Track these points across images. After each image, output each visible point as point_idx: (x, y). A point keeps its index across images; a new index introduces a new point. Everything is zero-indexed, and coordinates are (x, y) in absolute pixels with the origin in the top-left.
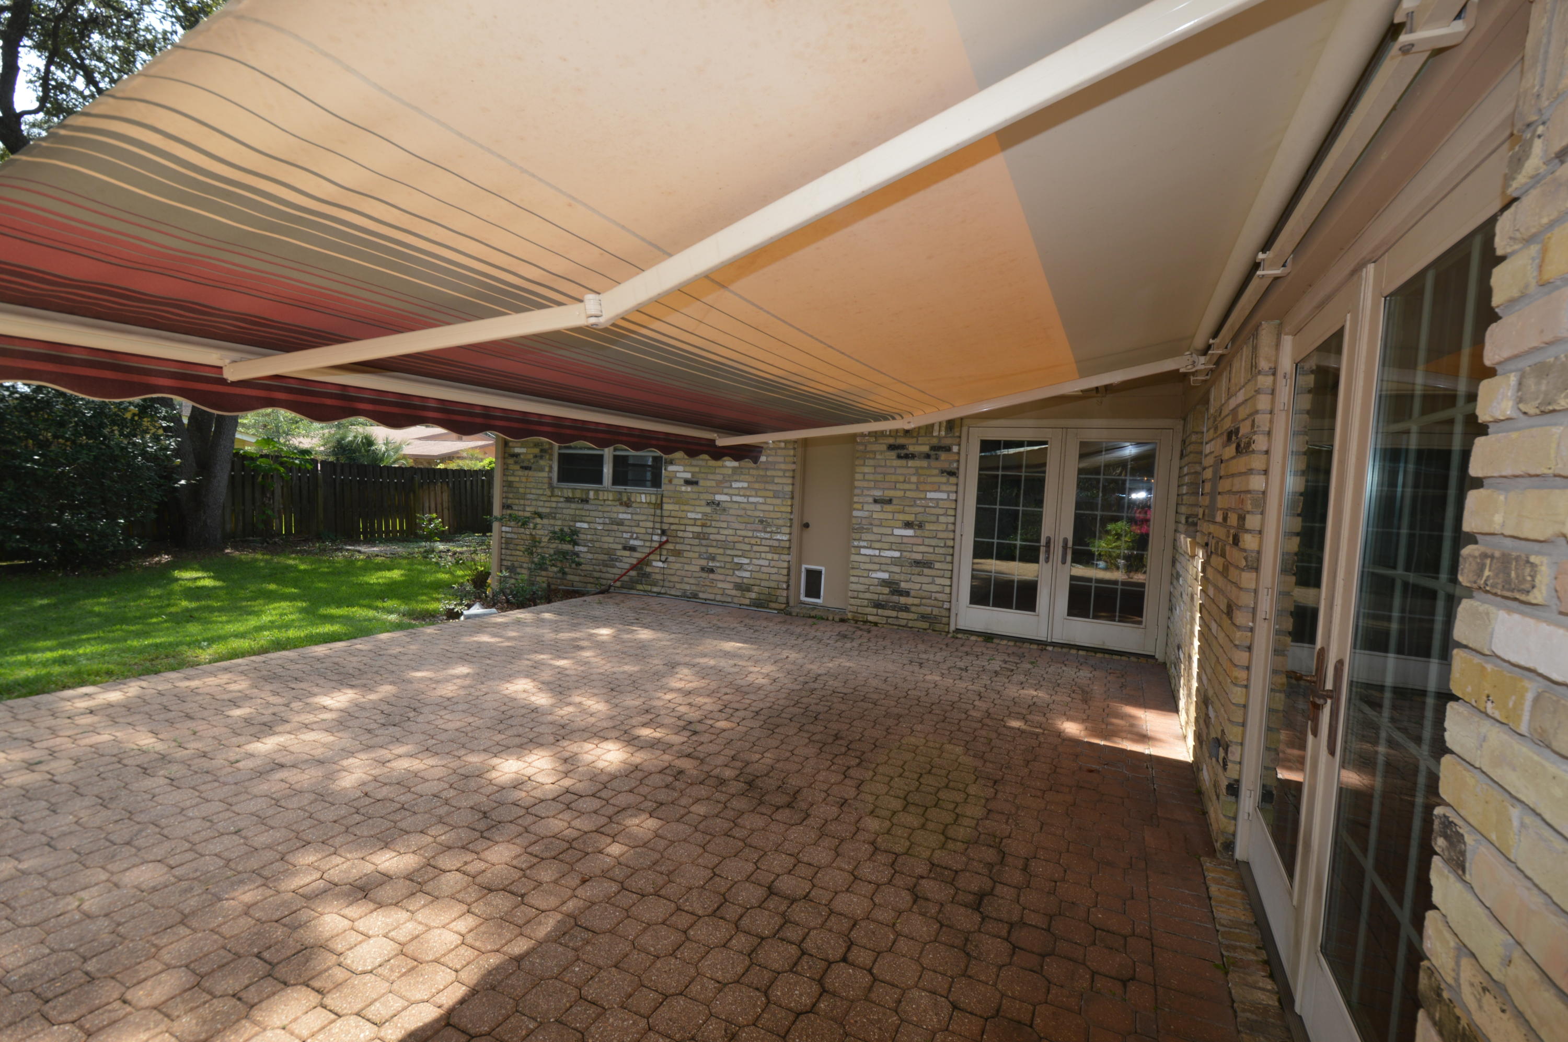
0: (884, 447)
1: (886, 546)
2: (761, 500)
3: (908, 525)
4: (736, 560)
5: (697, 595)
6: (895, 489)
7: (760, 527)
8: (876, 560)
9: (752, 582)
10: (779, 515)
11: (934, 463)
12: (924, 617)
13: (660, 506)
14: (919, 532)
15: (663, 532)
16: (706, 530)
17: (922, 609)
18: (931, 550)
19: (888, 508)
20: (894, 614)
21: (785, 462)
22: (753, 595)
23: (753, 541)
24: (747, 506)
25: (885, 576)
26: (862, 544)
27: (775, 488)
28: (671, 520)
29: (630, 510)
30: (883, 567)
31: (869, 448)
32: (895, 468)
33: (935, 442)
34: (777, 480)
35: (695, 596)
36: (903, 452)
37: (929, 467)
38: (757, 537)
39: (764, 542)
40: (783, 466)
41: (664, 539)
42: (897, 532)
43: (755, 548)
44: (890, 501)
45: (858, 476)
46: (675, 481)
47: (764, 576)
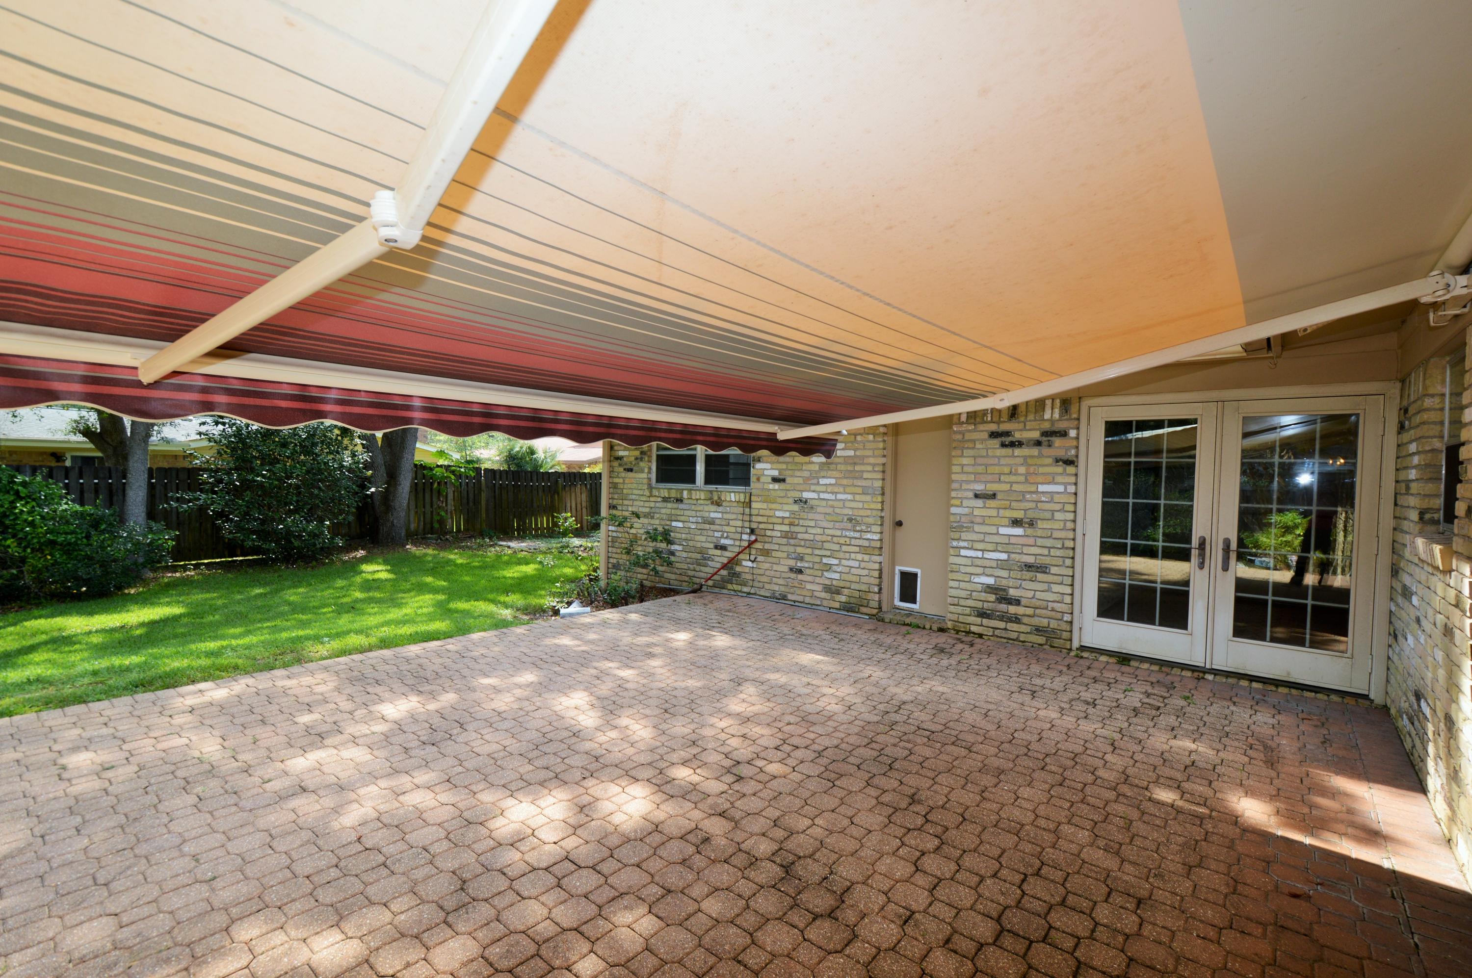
0: (986, 435)
1: (990, 547)
2: (850, 497)
3: (1016, 523)
4: (825, 560)
5: (785, 596)
6: (1000, 481)
7: (849, 525)
8: (979, 562)
9: (842, 584)
10: (869, 513)
11: (1045, 451)
12: (1038, 630)
13: (749, 504)
14: (1030, 531)
15: (752, 531)
16: (796, 529)
17: (1036, 621)
18: (1046, 552)
19: (991, 503)
20: (1002, 625)
21: (874, 456)
22: (843, 599)
23: (842, 541)
24: (835, 504)
25: (991, 581)
26: (962, 544)
27: (864, 483)
28: (760, 519)
29: (720, 509)
30: (988, 571)
31: (968, 436)
32: (999, 458)
33: (1046, 426)
34: (865, 475)
35: (784, 597)
36: (1008, 440)
37: (1040, 456)
38: (846, 536)
39: (853, 542)
40: (872, 460)
41: (753, 538)
42: (1003, 530)
43: (844, 548)
44: (994, 496)
45: (956, 469)
46: (762, 479)
47: (855, 579)
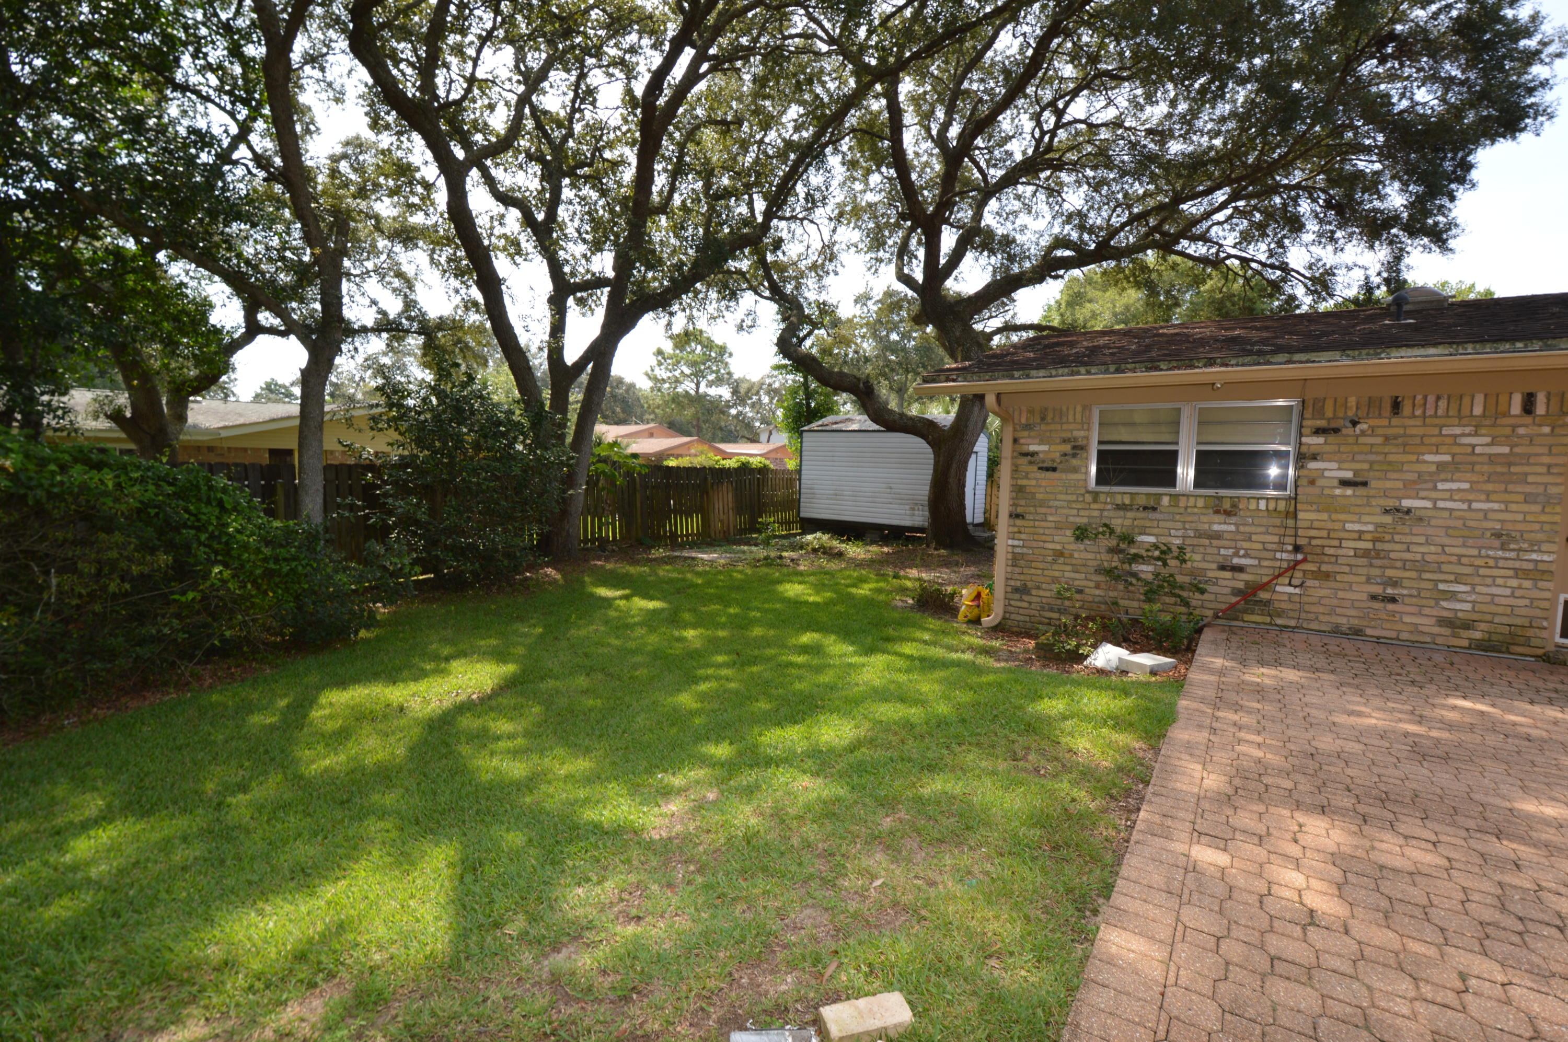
2: (1496, 506)
4: (1442, 586)
5: (1361, 631)
7: (1497, 543)
9: (1475, 617)
10: (1536, 527)
13: (1292, 514)
15: (1297, 549)
16: (1379, 546)
21: (1550, 453)
22: (1477, 635)
23: (1480, 562)
24: (1468, 515)
27: (1528, 489)
28: (1315, 533)
29: (1233, 520)
34: (1531, 479)
35: (1357, 632)
38: (1488, 556)
39: (1501, 563)
40: (1546, 460)
41: (1300, 557)
43: (1482, 571)
46: (1320, 482)
47: (1500, 610)
